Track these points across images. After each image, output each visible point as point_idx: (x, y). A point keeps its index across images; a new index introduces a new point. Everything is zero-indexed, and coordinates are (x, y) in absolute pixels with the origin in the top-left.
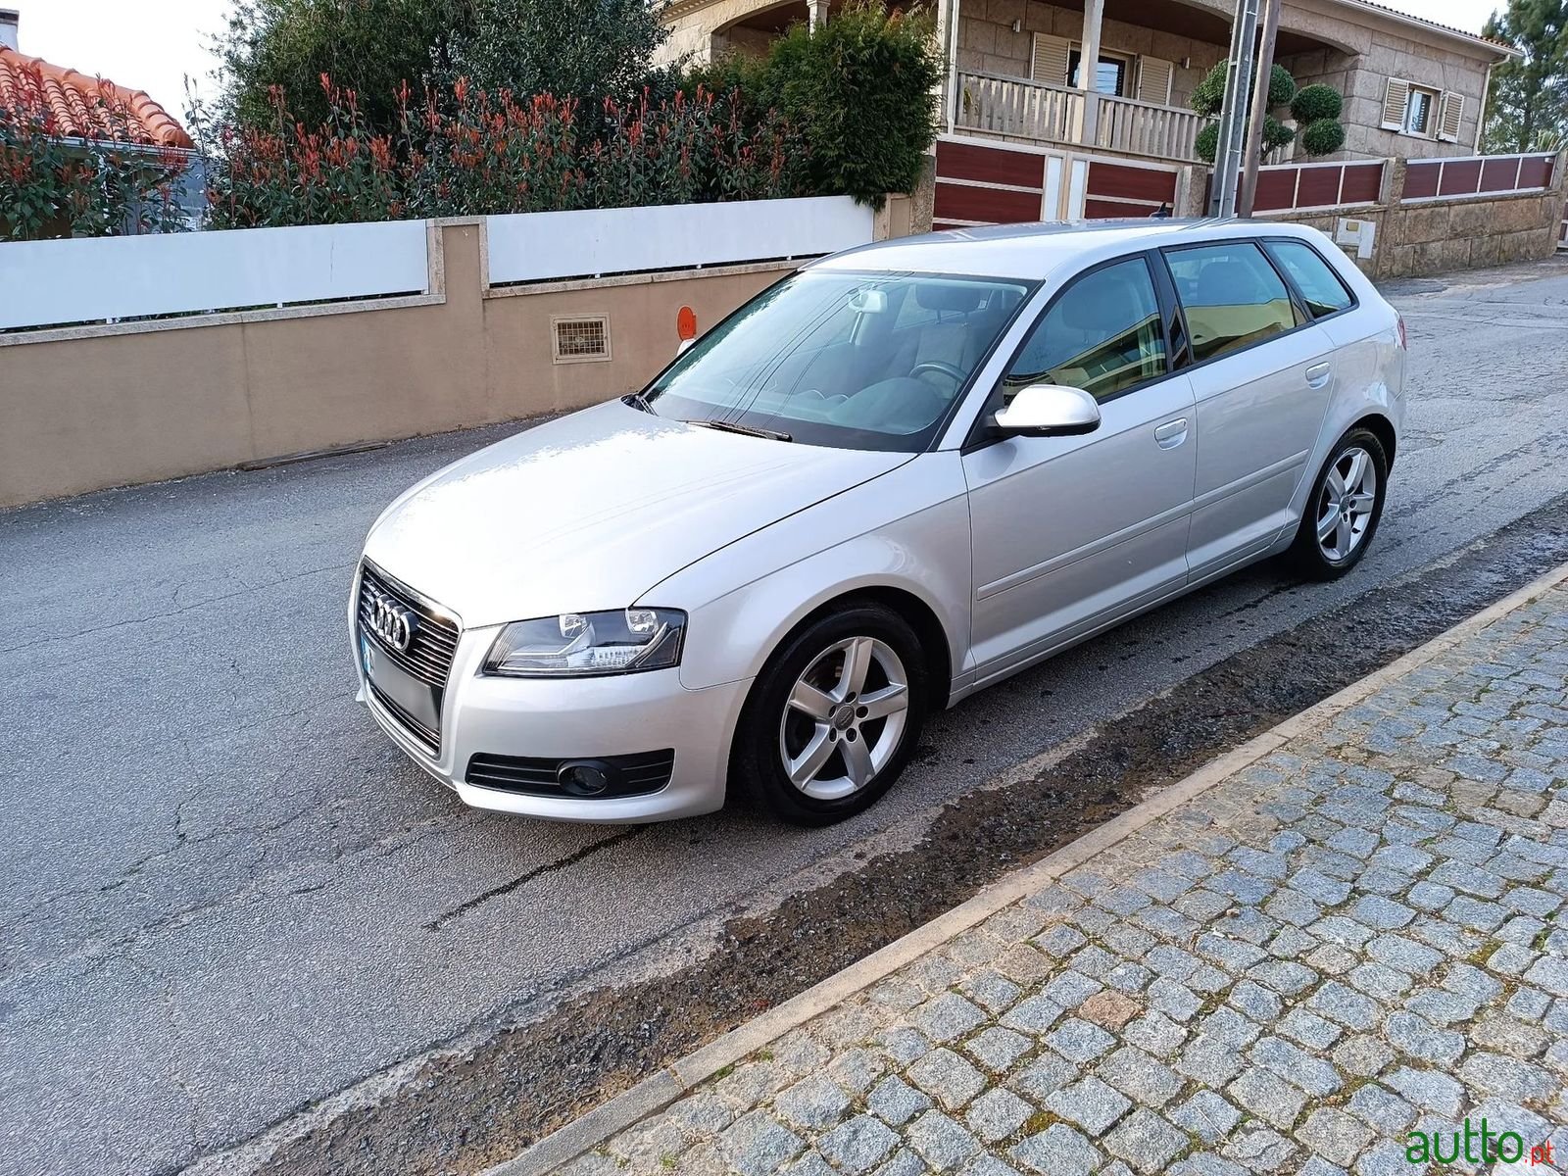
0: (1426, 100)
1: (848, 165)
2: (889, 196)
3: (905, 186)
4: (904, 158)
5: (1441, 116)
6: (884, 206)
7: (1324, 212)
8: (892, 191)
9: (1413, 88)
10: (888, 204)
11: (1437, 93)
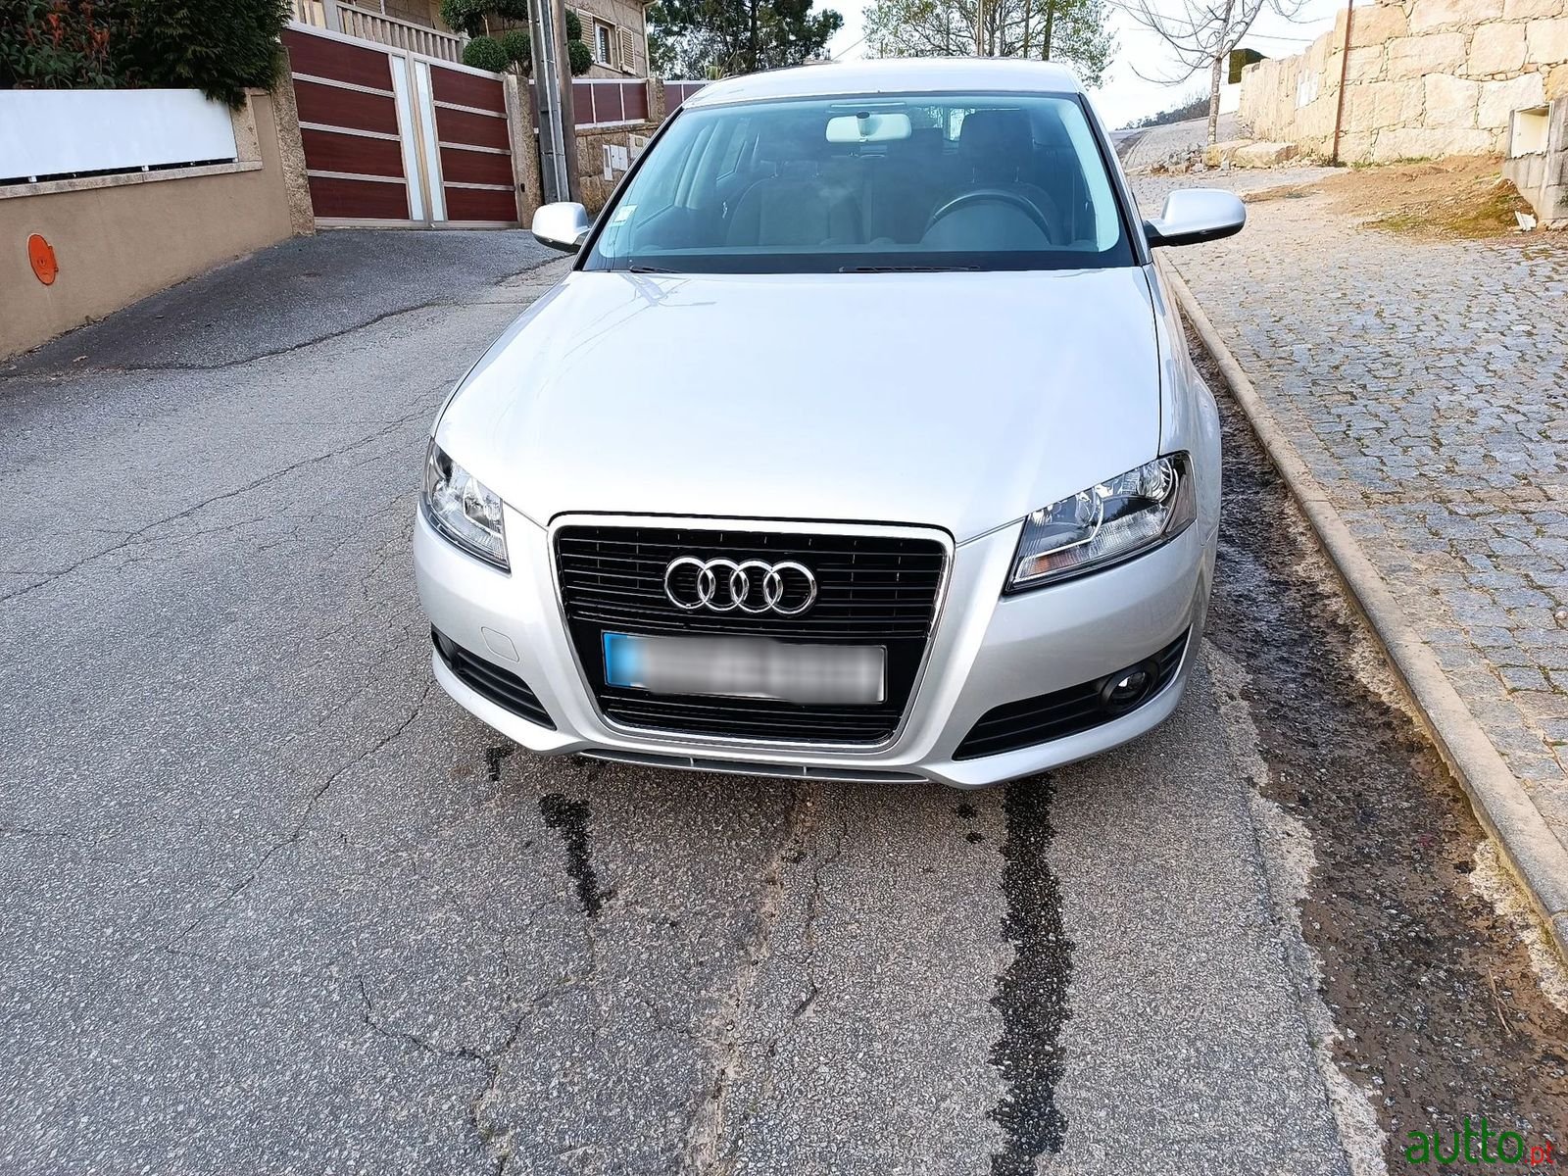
0: (604, 32)
1: (198, 49)
2: (247, 91)
3: (265, 80)
4: (259, 44)
5: (620, 49)
6: (245, 105)
7: (618, 128)
8: (251, 85)
9: (595, 20)
10: (248, 101)
11: (612, 26)
